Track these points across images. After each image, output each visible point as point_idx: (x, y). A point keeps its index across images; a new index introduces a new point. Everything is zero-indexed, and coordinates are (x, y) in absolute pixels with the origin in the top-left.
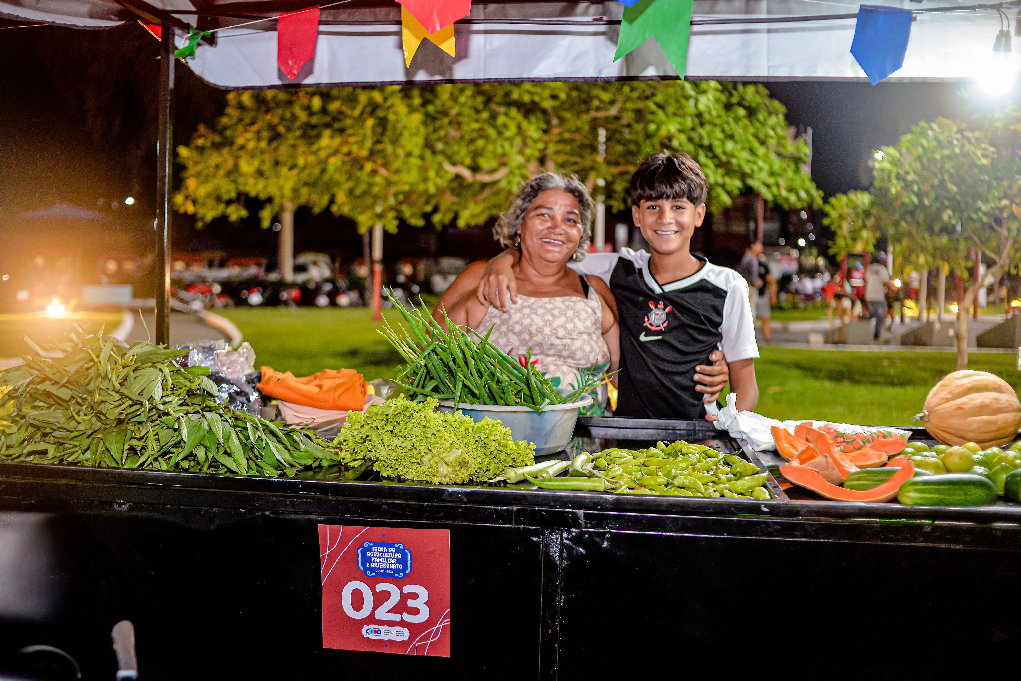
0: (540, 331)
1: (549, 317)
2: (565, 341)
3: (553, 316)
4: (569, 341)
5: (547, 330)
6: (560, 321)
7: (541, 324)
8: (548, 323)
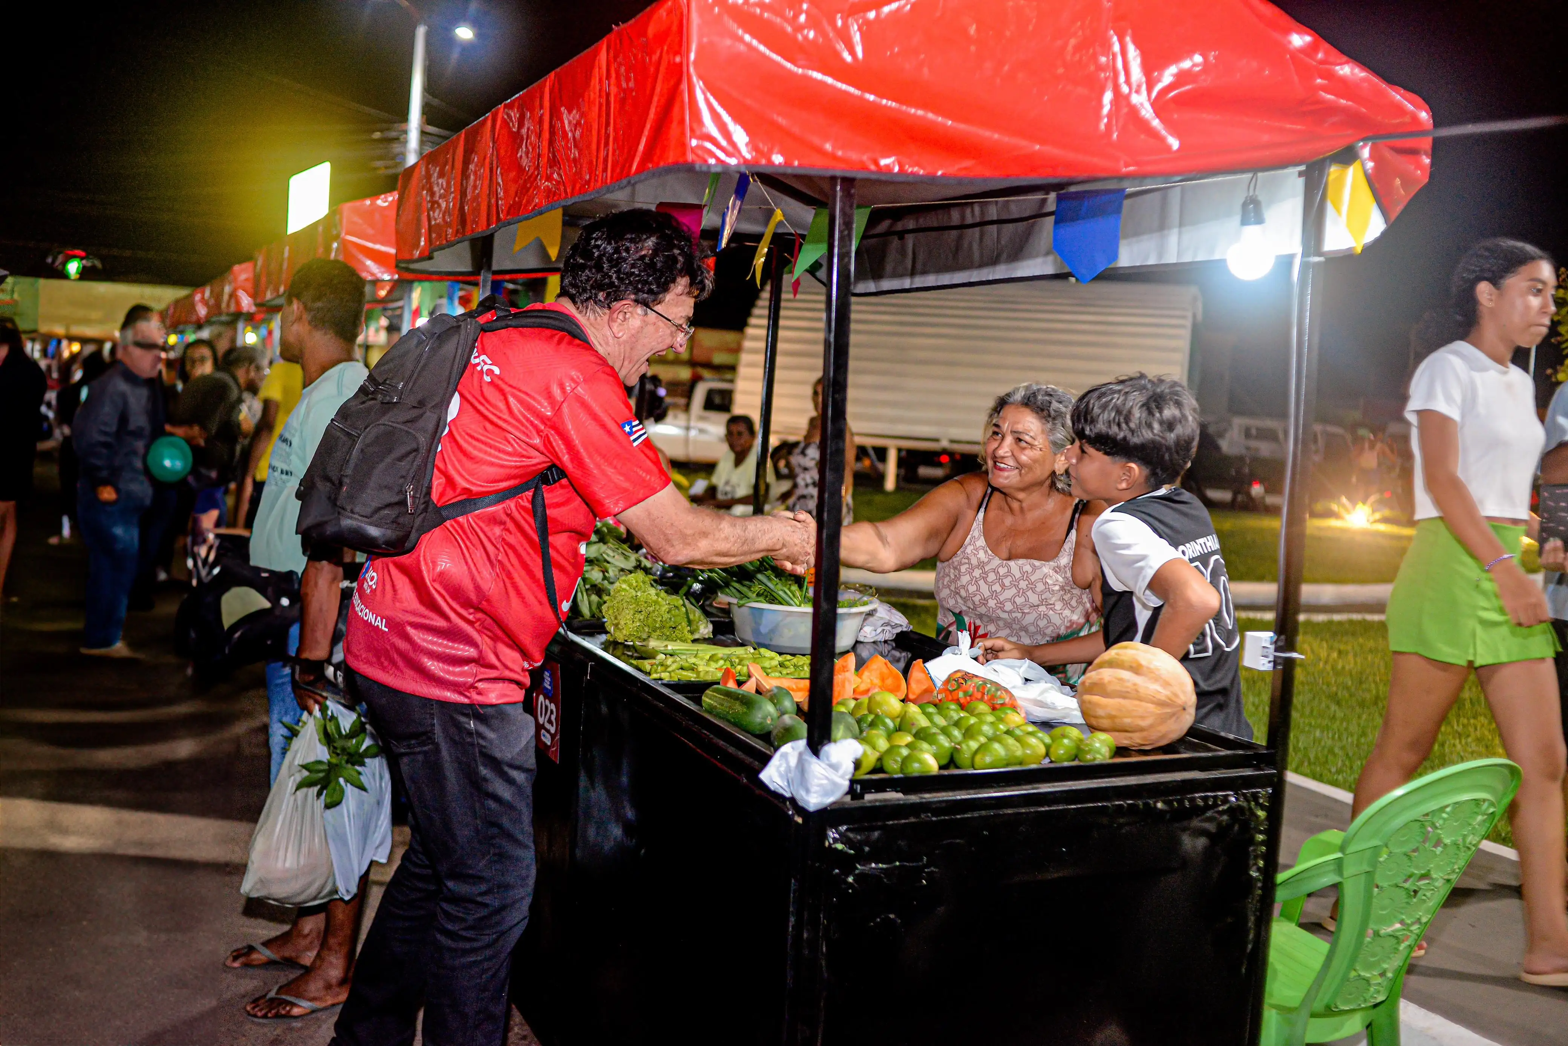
0: (984, 602)
1: (997, 587)
2: (1014, 615)
3: (1003, 586)
4: (1019, 615)
5: (992, 603)
6: (1010, 593)
7: (987, 594)
8: (994, 594)
